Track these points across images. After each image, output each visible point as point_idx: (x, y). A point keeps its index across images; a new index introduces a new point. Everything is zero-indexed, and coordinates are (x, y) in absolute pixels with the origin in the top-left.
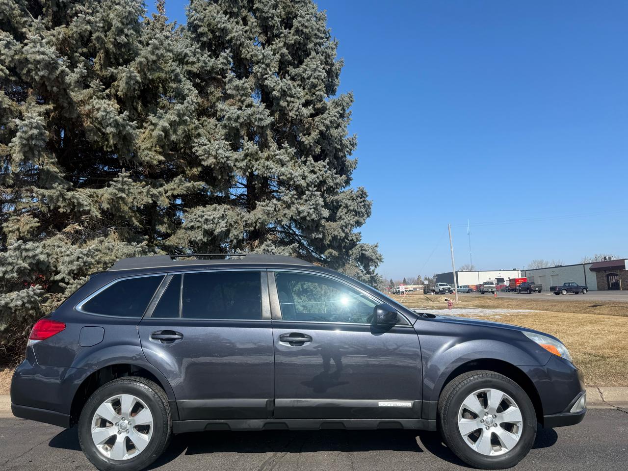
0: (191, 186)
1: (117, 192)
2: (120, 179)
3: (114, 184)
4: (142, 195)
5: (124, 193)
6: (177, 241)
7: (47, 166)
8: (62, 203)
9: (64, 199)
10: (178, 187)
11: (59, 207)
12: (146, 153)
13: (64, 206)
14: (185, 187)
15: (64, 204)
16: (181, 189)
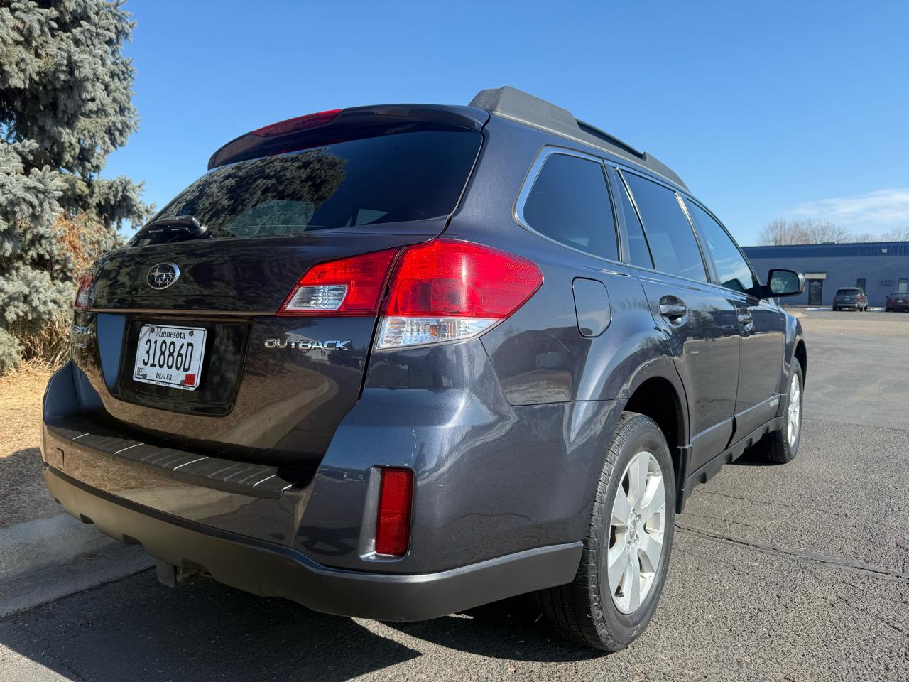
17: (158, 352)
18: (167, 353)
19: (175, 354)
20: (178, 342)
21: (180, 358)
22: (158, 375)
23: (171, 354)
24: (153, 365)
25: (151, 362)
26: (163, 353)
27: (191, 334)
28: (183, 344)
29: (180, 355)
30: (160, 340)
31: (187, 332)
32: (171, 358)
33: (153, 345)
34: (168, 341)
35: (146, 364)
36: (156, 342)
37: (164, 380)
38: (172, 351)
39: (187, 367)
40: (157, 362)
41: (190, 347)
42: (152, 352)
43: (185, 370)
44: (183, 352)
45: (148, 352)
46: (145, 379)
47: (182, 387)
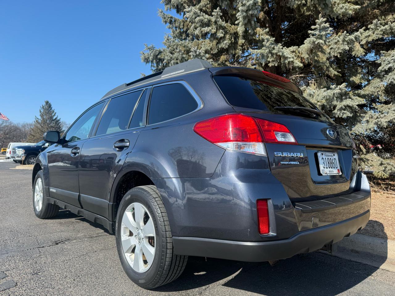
0: (388, 28)
1: (315, 39)
2: (317, 26)
3: (312, 32)
4: (339, 44)
5: (322, 39)
6: (373, 89)
7: (262, 36)
8: (271, 58)
9: (272, 54)
10: (373, 33)
11: (269, 62)
12: (341, 6)
13: (273, 61)
14: (381, 31)
15: (272, 59)
16: (377, 34)
17: (327, 163)
18: (330, 163)
20: (332, 159)
21: (333, 164)
22: (330, 171)
23: (331, 163)
24: (327, 168)
25: (326, 167)
26: (329, 163)
27: (334, 155)
30: (327, 158)
31: (333, 154)
33: (325, 160)
34: (329, 158)
35: (324, 168)
36: (325, 159)
37: (330, 173)
39: (336, 167)
41: (335, 160)
42: (325, 163)
44: (334, 162)
45: (324, 163)
46: (326, 174)
47: (337, 174)
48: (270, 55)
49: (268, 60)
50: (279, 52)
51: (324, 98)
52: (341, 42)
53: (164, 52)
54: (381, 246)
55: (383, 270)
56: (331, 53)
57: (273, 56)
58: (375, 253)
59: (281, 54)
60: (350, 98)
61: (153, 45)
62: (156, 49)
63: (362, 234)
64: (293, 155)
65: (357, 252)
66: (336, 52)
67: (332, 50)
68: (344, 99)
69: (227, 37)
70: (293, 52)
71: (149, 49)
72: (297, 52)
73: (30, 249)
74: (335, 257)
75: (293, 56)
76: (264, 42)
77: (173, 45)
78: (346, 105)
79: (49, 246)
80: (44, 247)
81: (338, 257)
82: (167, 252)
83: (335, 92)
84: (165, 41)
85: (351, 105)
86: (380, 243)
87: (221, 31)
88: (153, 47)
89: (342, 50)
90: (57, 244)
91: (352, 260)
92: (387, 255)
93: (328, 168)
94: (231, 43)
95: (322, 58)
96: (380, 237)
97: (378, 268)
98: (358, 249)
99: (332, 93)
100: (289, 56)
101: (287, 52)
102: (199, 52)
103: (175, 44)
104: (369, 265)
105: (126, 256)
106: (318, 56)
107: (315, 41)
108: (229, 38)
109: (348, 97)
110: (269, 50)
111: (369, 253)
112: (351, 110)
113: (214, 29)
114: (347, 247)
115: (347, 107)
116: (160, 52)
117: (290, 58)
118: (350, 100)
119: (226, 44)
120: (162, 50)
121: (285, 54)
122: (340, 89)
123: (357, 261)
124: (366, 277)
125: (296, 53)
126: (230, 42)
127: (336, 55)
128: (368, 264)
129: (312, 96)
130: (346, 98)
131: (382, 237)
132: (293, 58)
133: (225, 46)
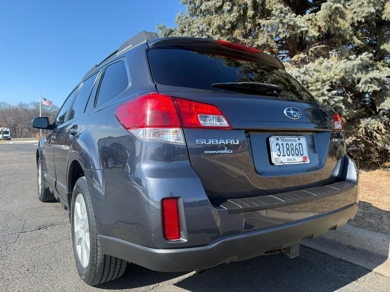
1: (332, 4)
4: (363, 7)
9: (283, 24)
13: (284, 32)
15: (283, 30)
17: (285, 149)
18: (290, 149)
19: (294, 149)
20: (294, 144)
21: (297, 150)
22: (288, 160)
23: (292, 149)
24: (284, 155)
25: (282, 154)
26: (288, 149)
27: (299, 139)
28: (296, 144)
29: (296, 149)
30: (285, 144)
31: (297, 139)
32: (292, 151)
33: (281, 146)
34: (290, 143)
35: (279, 156)
36: (282, 144)
37: (289, 162)
38: (292, 148)
39: (302, 154)
40: (285, 154)
41: (300, 145)
42: (281, 149)
43: (301, 155)
44: (297, 147)
45: (279, 150)
46: (282, 163)
47: (302, 163)
48: (281, 25)
49: (279, 31)
50: (290, 21)
51: (342, 70)
52: (366, 4)
53: (175, 30)
54: (382, 244)
55: (376, 273)
56: (354, 17)
57: (284, 26)
58: (375, 252)
59: (292, 23)
60: (377, 69)
61: (164, 24)
62: (167, 28)
63: (363, 227)
64: (224, 142)
65: (354, 249)
66: (360, 16)
67: (356, 14)
68: (371, 71)
69: (235, 9)
70: (309, 20)
71: (160, 28)
72: (314, 20)
73: (12, 234)
74: (324, 254)
75: (309, 24)
76: (273, 11)
77: (185, 22)
78: (372, 77)
79: (31, 231)
80: (26, 232)
81: (327, 255)
82: (97, 249)
83: (355, 63)
84: (177, 20)
85: (378, 77)
86: (382, 240)
87: (228, 3)
88: (164, 26)
89: (367, 13)
90: (40, 229)
91: (342, 259)
92: (388, 254)
93: (287, 155)
94: (240, 15)
95: (345, 25)
96: (383, 233)
97: (370, 271)
98: (355, 245)
99: (352, 64)
100: (303, 25)
101: (301, 21)
102: (202, 28)
103: (186, 21)
104: (361, 267)
105: (78, 248)
106: (338, 23)
107: (332, 6)
108: (237, 9)
109: (375, 68)
110: (280, 20)
111: (368, 251)
112: (378, 83)
113: (220, 2)
114: (343, 242)
115: (374, 80)
116: (171, 31)
117: (303, 27)
118: (378, 71)
119: (233, 16)
120: (173, 29)
121: (298, 23)
122: (361, 60)
123: (349, 260)
124: (348, 283)
125: (312, 21)
126: (238, 14)
127: (359, 20)
128: (360, 265)
129: (329, 69)
130: (373, 70)
131: (385, 233)
132: (308, 27)
133: (232, 20)
